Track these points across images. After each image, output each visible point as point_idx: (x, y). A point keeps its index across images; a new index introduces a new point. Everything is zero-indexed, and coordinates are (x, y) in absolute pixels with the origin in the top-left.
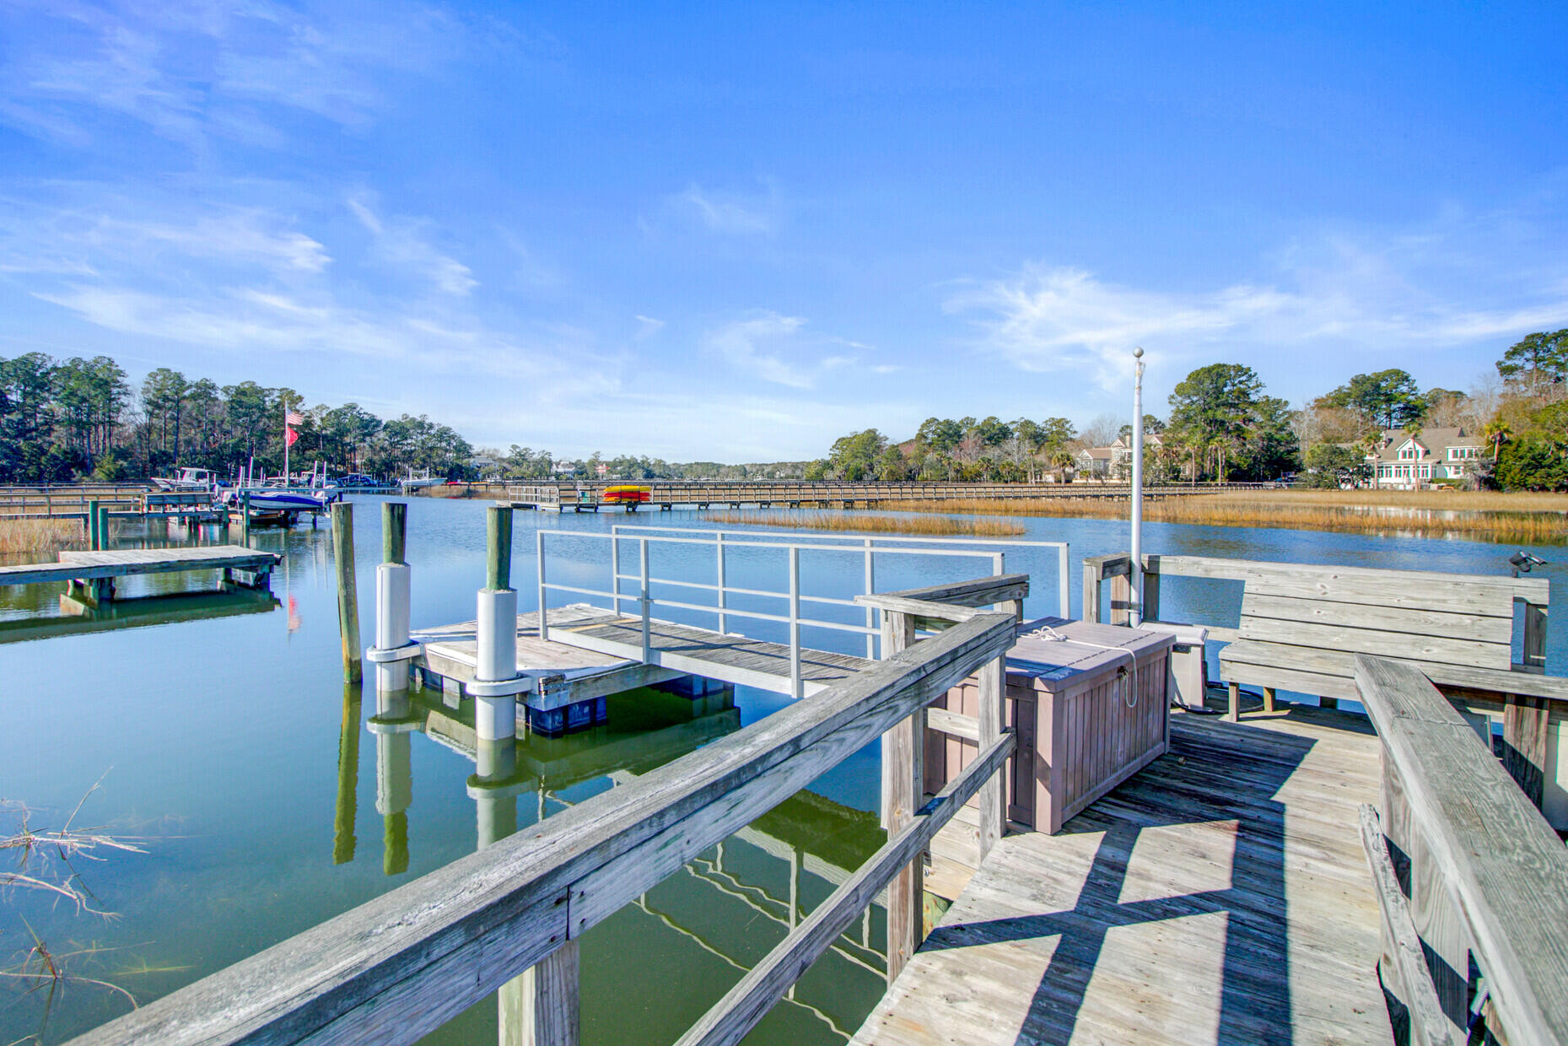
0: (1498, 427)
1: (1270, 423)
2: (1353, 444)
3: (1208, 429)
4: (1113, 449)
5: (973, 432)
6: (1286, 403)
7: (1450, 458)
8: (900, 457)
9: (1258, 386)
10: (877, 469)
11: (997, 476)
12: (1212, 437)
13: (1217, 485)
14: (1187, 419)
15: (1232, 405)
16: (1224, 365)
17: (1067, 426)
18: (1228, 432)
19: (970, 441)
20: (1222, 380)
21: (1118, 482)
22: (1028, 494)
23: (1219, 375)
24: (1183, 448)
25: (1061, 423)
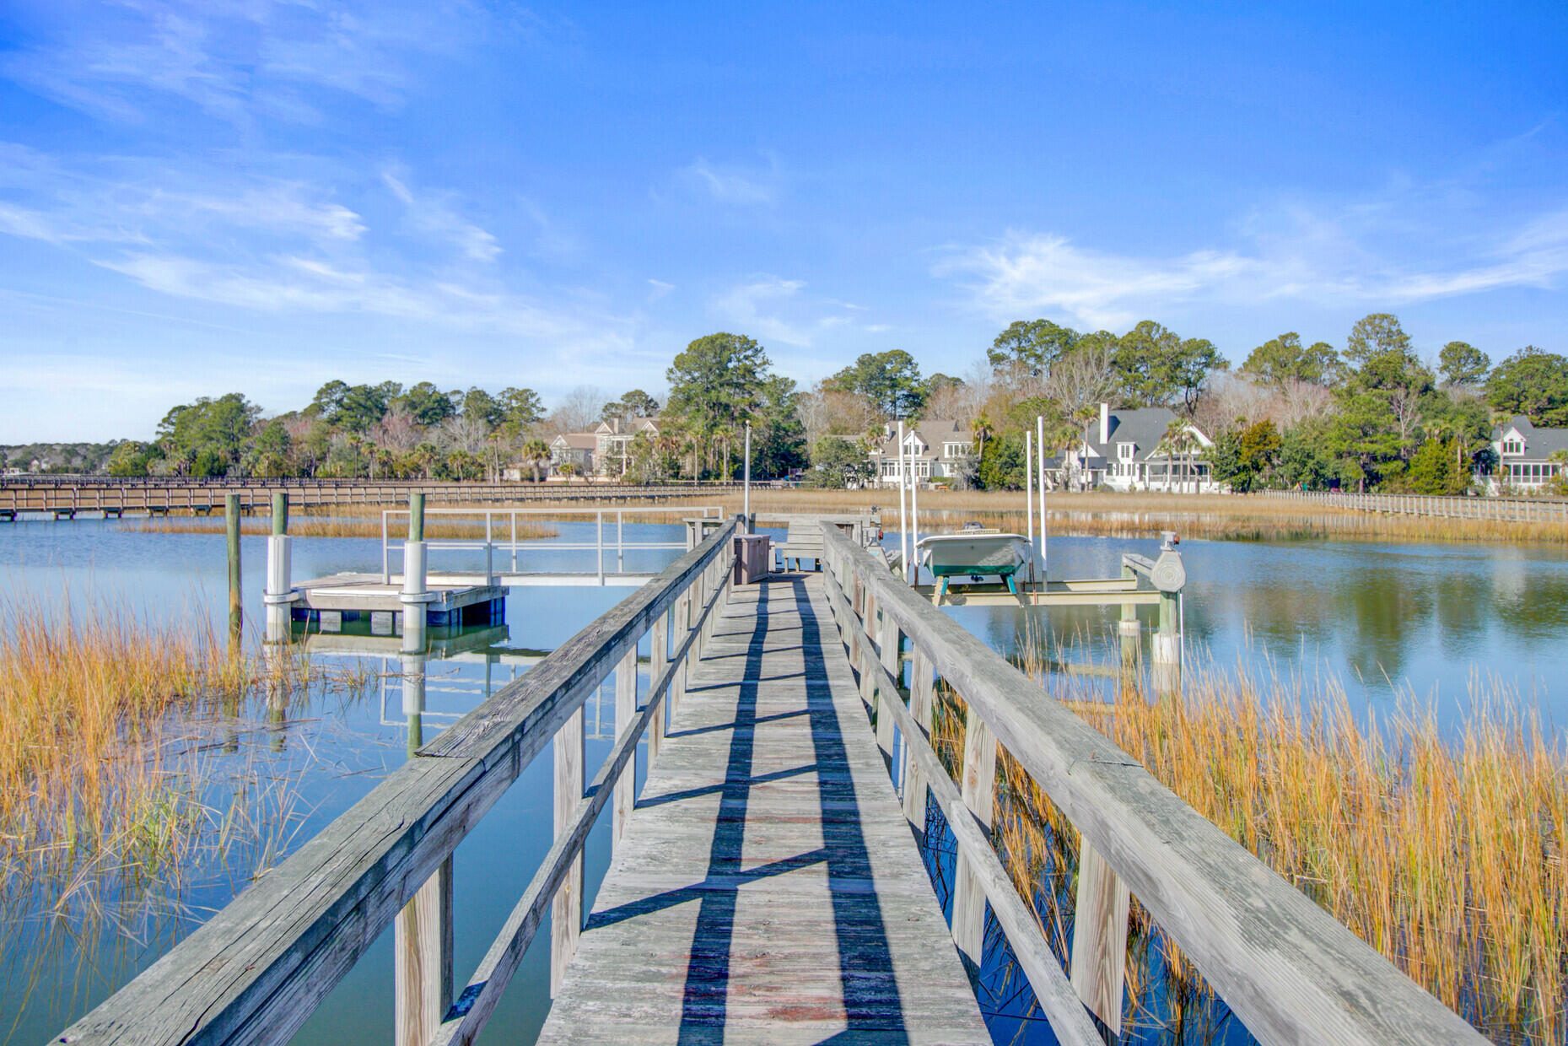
0: (982, 423)
1: (778, 409)
2: (858, 437)
3: (711, 414)
4: (599, 436)
5: (400, 405)
6: (793, 383)
7: (947, 455)
8: (285, 440)
9: (764, 363)
10: (246, 458)
11: (444, 471)
12: (715, 425)
13: (721, 484)
14: (688, 400)
15: (738, 386)
16: (729, 335)
17: (532, 400)
18: (733, 419)
19: (396, 419)
20: (726, 353)
21: (607, 480)
22: (489, 496)
23: (724, 348)
24: (683, 436)
25: (524, 396)
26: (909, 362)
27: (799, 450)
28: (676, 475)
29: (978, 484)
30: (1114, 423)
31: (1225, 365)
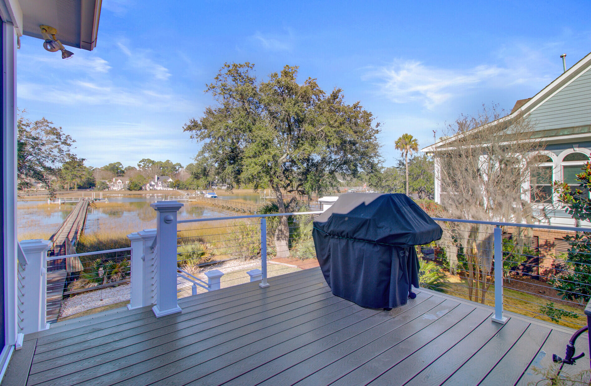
1: (88, 175)
12: (73, 178)
13: (75, 190)
14: (66, 174)
24: (65, 181)
26: (121, 164)
27: (94, 182)
28: (63, 189)
29: (129, 189)
30: (158, 178)
31: (183, 167)
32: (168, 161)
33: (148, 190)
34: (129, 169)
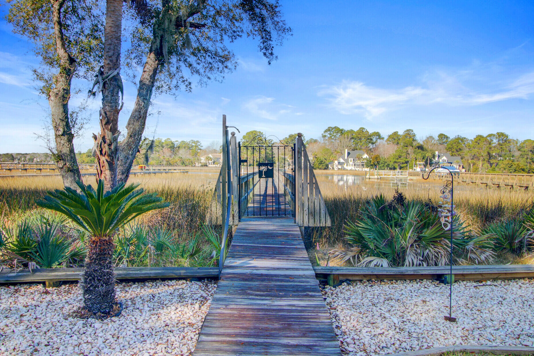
11: (184, 164)
17: (199, 144)
25: (196, 142)
30: (349, 154)
31: (383, 138)
32: (362, 129)
33: (336, 170)
34: (311, 143)
